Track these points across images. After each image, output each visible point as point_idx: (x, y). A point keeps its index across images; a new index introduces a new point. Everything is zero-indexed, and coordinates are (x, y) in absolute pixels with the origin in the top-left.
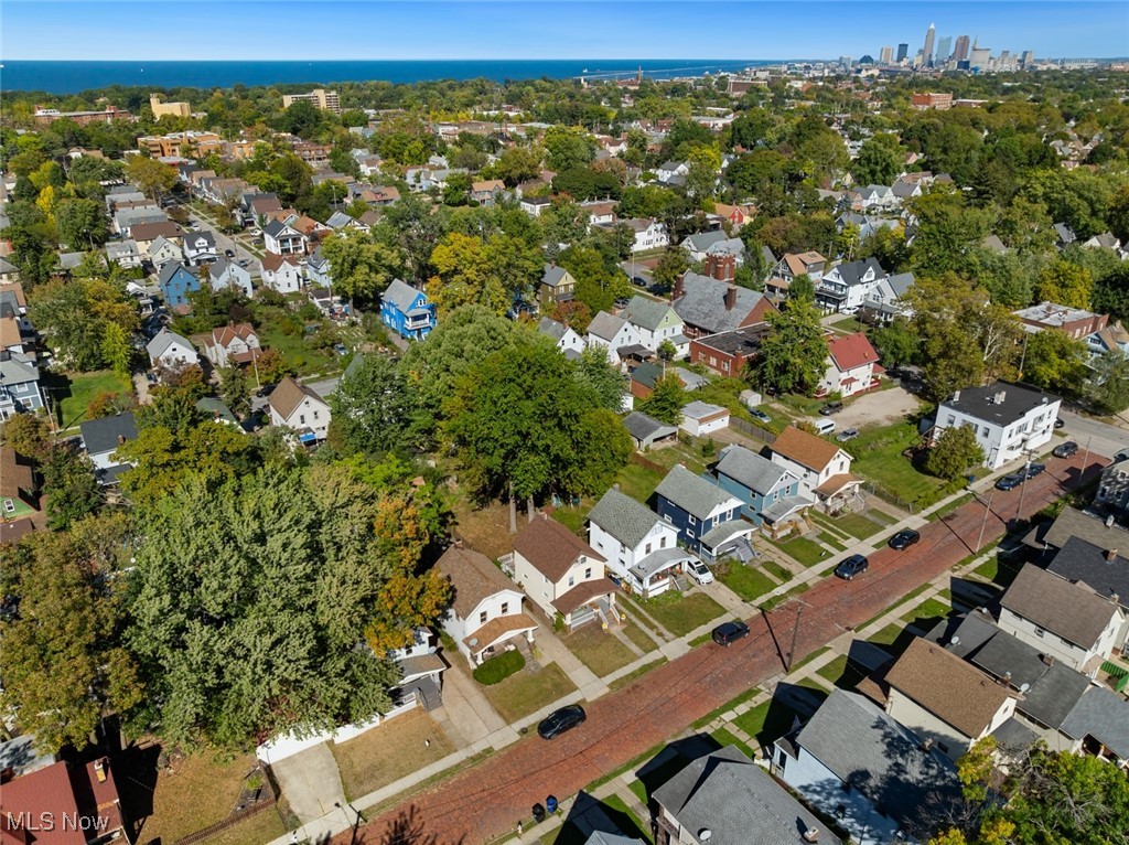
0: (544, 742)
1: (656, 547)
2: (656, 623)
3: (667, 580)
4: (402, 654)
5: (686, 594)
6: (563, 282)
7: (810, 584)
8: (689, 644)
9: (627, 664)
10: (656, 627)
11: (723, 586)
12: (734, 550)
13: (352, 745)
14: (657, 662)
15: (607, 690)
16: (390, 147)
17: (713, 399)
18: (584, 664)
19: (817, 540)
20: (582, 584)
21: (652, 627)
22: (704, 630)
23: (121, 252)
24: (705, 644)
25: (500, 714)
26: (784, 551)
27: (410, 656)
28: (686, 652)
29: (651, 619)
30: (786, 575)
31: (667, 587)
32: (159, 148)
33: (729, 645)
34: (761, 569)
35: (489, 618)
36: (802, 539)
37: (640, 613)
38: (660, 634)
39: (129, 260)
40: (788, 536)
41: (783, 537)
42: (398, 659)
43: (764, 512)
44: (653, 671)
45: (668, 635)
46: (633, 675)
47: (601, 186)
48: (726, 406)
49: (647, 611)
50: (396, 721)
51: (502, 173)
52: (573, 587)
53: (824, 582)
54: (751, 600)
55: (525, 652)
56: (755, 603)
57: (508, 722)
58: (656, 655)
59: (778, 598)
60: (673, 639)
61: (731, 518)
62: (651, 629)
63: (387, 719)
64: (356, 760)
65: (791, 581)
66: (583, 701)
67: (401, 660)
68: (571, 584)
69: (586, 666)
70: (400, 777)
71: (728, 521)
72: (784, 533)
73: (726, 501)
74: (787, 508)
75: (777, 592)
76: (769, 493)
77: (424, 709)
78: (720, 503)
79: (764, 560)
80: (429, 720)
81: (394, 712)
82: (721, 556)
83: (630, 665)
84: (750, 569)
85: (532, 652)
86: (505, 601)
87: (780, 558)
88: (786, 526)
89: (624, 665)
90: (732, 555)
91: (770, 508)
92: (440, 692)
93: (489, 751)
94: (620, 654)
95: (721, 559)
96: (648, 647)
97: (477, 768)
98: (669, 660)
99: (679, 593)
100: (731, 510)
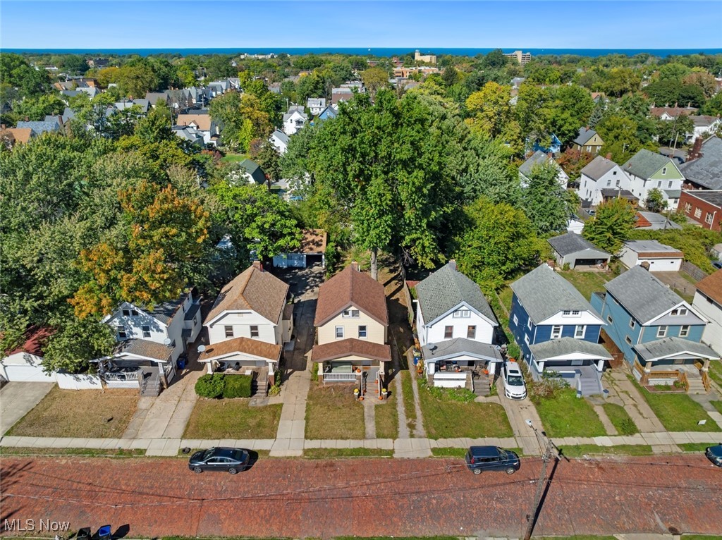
0: (187, 470)
1: (460, 333)
2: (419, 413)
3: (463, 376)
4: (138, 333)
5: (481, 399)
6: (591, 142)
7: (656, 450)
8: (434, 450)
9: (347, 438)
10: (415, 417)
11: (533, 409)
12: (572, 376)
13: (66, 394)
14: (380, 452)
15: (300, 453)
16: (537, 74)
17: (672, 241)
18: (307, 419)
19: (707, 405)
20: (351, 340)
21: (410, 413)
22: (465, 443)
23: (315, 104)
24: (452, 458)
25: (188, 425)
26: (647, 401)
27: (147, 339)
28: (422, 456)
29: (417, 407)
30: (628, 427)
31: (463, 384)
32: (401, 74)
33: (477, 471)
34: (599, 410)
35: (236, 336)
36: (687, 397)
37: (412, 398)
38: (411, 426)
39: (318, 109)
40: (667, 387)
41: (658, 387)
42: (135, 336)
43: (639, 347)
44: (366, 458)
45: (420, 428)
46: (340, 452)
47: (684, 95)
48: (680, 248)
49: (421, 397)
50: (113, 391)
51: (607, 88)
52: (340, 339)
53: (679, 456)
54: (555, 436)
55: (262, 384)
56: (559, 442)
57: (184, 437)
58: (386, 444)
59: (595, 448)
60: (421, 437)
61: (583, 337)
62: (408, 417)
63: (108, 386)
64: (54, 406)
65: (630, 437)
66: (266, 452)
67: (136, 339)
68: (339, 335)
69: (305, 421)
70: (60, 436)
71: (575, 337)
72: (661, 381)
73: (576, 312)
74: (671, 350)
75: (599, 441)
76: (648, 323)
77: (142, 392)
78: (566, 312)
79: (611, 401)
80: (135, 403)
81: (114, 383)
82: (551, 376)
83: (348, 441)
84: (583, 404)
85: (269, 387)
86: (254, 323)
87: (635, 406)
88: (667, 375)
89: (342, 438)
90: (569, 380)
91: (648, 344)
92: (168, 385)
93: (141, 452)
94: (350, 426)
95: (550, 379)
96: (386, 432)
97: (114, 461)
98: (395, 456)
99: (473, 395)
100: (583, 326)
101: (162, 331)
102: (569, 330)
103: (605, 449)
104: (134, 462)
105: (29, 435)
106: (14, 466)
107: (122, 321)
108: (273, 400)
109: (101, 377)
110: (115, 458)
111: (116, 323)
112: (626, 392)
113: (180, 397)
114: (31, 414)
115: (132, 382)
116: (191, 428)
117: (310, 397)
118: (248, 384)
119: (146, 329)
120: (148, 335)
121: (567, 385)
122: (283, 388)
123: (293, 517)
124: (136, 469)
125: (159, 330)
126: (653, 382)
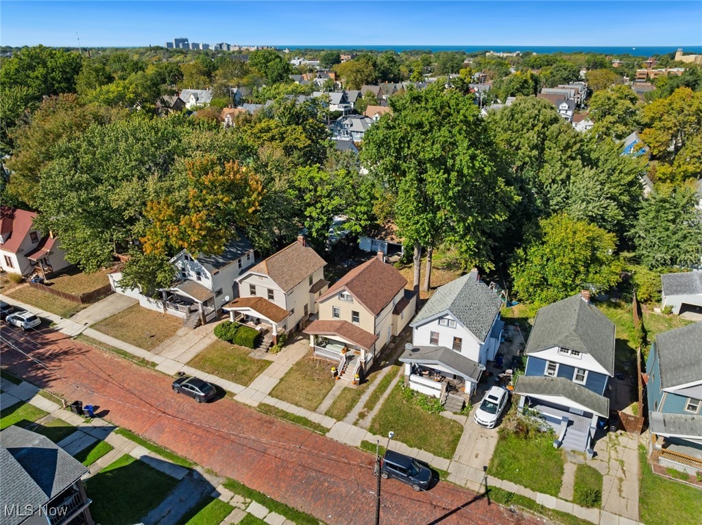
0: (170, 387)
2: (378, 406)
4: (193, 276)
5: (447, 414)
8: (364, 443)
9: (300, 406)
10: (371, 410)
11: (495, 441)
13: (141, 310)
14: (317, 427)
15: (256, 404)
18: (282, 380)
20: (345, 323)
21: (370, 405)
25: (196, 356)
26: (641, 481)
27: (199, 282)
28: (350, 443)
29: (381, 401)
30: (590, 499)
31: (437, 394)
34: (570, 469)
35: (258, 295)
38: (362, 416)
42: (191, 278)
44: (302, 428)
45: (368, 421)
46: (285, 415)
49: (392, 392)
50: (169, 317)
52: (335, 319)
54: (495, 475)
55: (267, 340)
56: (494, 482)
57: (187, 364)
58: (327, 422)
59: (530, 504)
60: (362, 428)
61: (584, 383)
62: (365, 406)
63: (168, 312)
64: (128, 317)
65: (584, 509)
66: (233, 395)
67: (192, 280)
68: (336, 315)
69: (279, 381)
70: (116, 337)
71: (574, 380)
72: (679, 466)
73: (576, 352)
74: (692, 431)
75: (542, 499)
76: (671, 389)
77: (184, 323)
78: (564, 349)
79: (594, 464)
80: (176, 329)
81: (171, 311)
82: (534, 414)
83: (300, 408)
84: (555, 456)
85: (272, 345)
86: (271, 287)
87: (621, 480)
88: (688, 460)
89: (296, 405)
90: (554, 425)
91: (669, 416)
92: (206, 323)
93: (154, 365)
94: (310, 397)
95: (533, 418)
96: (335, 412)
97: (135, 366)
98: (327, 435)
99: (442, 408)
100: (584, 370)
101: (208, 278)
102: (566, 371)
103: (542, 509)
104: (145, 370)
105: (101, 331)
106: (80, 350)
107: (183, 264)
108: (268, 357)
109: (164, 304)
110: (137, 364)
111: (180, 265)
112: (622, 463)
113: (207, 334)
114: (112, 318)
115: (181, 313)
116: (197, 359)
117: (298, 364)
118: (252, 336)
119: (199, 274)
120: (199, 279)
121: (552, 432)
122: (284, 349)
123: (211, 450)
124: (142, 376)
125: (206, 277)
126: (665, 462)
